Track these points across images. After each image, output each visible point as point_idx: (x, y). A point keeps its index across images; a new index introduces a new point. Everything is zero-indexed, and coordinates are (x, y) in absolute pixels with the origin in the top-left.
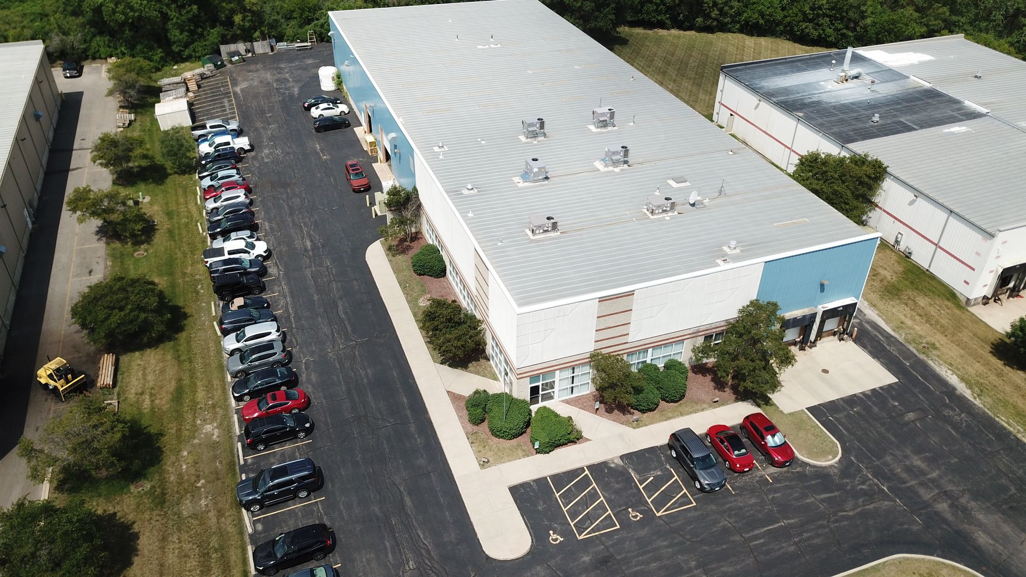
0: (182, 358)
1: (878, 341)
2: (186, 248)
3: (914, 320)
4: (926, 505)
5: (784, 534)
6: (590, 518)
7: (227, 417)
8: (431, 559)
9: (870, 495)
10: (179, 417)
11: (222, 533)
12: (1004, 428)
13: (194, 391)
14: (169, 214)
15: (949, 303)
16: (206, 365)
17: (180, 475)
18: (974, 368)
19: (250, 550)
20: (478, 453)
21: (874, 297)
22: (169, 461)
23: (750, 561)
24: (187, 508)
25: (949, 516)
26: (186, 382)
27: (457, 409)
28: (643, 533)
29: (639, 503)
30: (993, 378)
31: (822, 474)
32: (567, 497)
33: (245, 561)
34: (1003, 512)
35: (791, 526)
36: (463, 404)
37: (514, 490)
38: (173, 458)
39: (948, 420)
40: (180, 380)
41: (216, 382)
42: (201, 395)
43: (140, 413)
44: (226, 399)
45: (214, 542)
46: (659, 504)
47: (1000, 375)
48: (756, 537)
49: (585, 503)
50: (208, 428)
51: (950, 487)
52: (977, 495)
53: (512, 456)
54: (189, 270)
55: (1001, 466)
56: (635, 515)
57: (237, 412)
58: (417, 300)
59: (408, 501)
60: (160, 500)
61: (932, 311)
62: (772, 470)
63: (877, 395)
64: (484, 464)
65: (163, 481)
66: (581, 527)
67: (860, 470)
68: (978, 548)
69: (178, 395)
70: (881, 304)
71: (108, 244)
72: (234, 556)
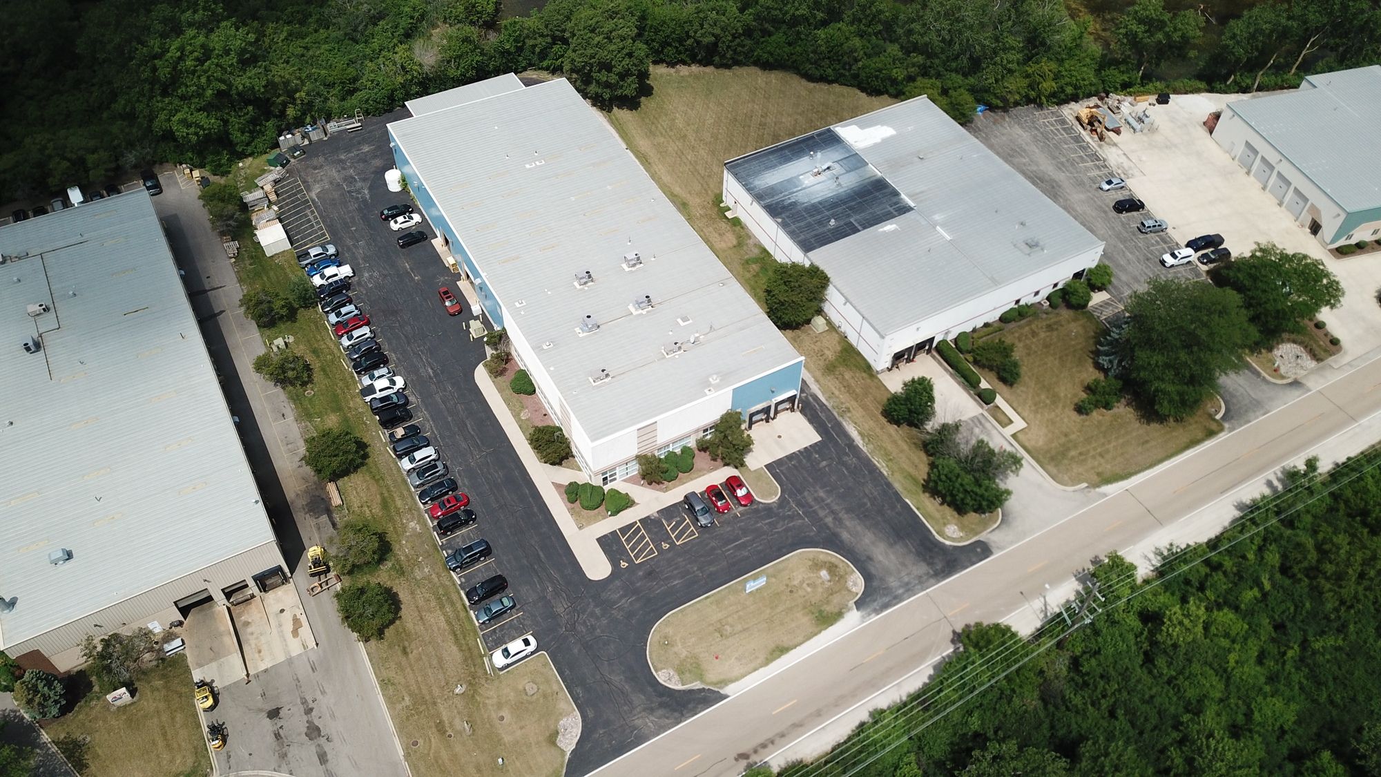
0: (377, 477)
1: (815, 410)
2: (340, 384)
3: (840, 390)
4: (821, 519)
5: (743, 546)
6: (641, 551)
7: (420, 517)
8: (560, 584)
9: (791, 518)
10: (391, 519)
11: (443, 586)
12: (875, 465)
13: (394, 501)
14: (315, 352)
15: (864, 375)
16: (395, 481)
17: (407, 556)
18: (869, 424)
19: (463, 593)
20: (576, 521)
21: (818, 374)
22: (396, 547)
23: (725, 563)
24: (418, 574)
25: (831, 525)
26: (386, 495)
27: (560, 494)
28: (670, 555)
29: (667, 538)
30: (878, 430)
31: (768, 509)
32: (628, 541)
33: (461, 599)
34: (860, 519)
35: (748, 541)
36: (563, 490)
37: (599, 540)
38: (398, 546)
39: (844, 464)
40: (382, 494)
41: (405, 493)
42: (399, 503)
43: (367, 520)
44: (416, 504)
45: (441, 591)
46: (678, 538)
47: (882, 428)
48: (729, 550)
49: (638, 542)
50: (412, 524)
51: (836, 507)
52: (849, 510)
53: (596, 520)
54: (351, 405)
55: (867, 491)
56: (665, 546)
57: (426, 511)
58: (519, 414)
59: (541, 554)
60: (401, 572)
61: (852, 382)
62: (741, 509)
63: (807, 452)
64: (580, 528)
65: (398, 561)
66: (637, 557)
67: (789, 503)
68: (842, 542)
69: (385, 505)
70: (821, 379)
71: (283, 388)
72: (454, 597)
